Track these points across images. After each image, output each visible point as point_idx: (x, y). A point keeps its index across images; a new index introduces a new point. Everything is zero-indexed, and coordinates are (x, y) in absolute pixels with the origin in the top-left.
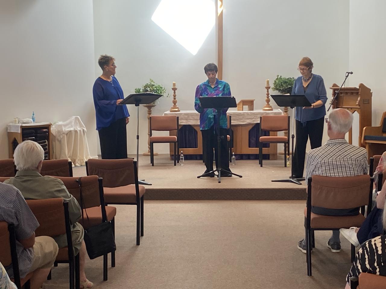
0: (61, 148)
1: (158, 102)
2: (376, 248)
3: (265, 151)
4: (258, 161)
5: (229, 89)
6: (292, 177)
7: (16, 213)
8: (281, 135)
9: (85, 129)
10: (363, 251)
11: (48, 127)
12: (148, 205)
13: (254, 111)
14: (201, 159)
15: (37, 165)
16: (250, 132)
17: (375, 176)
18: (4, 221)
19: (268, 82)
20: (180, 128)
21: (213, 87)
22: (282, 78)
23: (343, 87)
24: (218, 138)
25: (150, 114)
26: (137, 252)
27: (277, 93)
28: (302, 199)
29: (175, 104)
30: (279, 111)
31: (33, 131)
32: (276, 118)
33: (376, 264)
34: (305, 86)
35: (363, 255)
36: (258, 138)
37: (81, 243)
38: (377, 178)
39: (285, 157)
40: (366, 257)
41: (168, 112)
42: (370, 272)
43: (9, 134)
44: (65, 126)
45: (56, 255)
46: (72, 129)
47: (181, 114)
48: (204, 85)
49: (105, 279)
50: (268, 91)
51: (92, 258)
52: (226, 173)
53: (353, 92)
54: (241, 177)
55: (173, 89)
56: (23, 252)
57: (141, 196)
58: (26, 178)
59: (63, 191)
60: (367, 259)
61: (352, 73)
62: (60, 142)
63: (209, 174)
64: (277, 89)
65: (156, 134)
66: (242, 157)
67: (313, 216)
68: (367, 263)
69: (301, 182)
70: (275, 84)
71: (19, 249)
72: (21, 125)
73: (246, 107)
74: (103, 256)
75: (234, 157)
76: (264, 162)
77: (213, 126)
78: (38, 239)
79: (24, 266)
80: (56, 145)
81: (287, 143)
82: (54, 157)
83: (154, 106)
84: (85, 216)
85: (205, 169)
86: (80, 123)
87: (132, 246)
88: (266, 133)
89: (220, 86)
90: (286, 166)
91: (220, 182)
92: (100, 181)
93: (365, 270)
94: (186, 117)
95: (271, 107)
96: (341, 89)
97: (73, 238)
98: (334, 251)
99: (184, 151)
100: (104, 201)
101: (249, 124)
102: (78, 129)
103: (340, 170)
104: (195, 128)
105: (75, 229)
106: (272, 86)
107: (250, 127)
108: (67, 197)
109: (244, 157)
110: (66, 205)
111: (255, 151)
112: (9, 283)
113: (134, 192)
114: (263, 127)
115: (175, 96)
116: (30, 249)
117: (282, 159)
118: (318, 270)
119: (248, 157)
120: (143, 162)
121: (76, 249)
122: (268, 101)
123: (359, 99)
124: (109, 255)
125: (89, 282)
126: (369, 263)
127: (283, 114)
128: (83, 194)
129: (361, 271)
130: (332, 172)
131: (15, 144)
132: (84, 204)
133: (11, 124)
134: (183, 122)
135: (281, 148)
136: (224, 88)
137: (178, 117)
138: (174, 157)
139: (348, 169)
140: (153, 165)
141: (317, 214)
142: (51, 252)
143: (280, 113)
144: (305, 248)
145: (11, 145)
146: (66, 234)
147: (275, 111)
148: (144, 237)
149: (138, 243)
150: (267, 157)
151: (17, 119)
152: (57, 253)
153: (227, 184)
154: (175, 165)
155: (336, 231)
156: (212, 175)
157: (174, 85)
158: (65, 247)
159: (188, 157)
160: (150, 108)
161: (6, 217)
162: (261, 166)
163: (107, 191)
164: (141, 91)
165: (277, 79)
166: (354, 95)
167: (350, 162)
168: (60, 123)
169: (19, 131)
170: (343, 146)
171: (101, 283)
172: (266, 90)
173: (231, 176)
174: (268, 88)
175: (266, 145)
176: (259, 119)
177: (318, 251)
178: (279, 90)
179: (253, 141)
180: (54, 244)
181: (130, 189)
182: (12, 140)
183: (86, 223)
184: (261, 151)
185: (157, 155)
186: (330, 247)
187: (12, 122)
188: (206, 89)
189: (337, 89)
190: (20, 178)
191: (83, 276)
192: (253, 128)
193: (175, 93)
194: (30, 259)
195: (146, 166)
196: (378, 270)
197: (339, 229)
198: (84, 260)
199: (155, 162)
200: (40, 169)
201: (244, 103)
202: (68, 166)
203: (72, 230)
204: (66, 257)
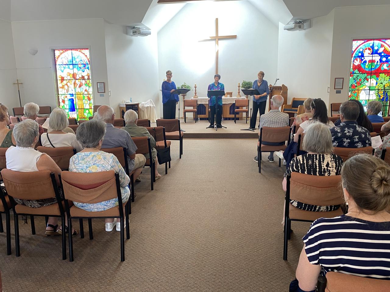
0: (144, 114)
1: (188, 93)
2: (300, 160)
3: (237, 116)
4: (234, 121)
5: (224, 87)
6: (250, 128)
7: (127, 143)
8: (244, 108)
9: (155, 106)
10: (293, 162)
11: (138, 105)
12: (184, 140)
13: (233, 97)
14: (207, 120)
15: (135, 120)
16: (230, 107)
17: (292, 127)
18: (121, 146)
19: (239, 84)
20: (198, 105)
21: (216, 85)
22: (246, 81)
23: (274, 86)
24: (216, 110)
25: (184, 99)
26: (180, 162)
27: (243, 89)
28: (256, 138)
29: (196, 94)
30: (244, 97)
31: (131, 106)
32: (243, 101)
33: (299, 168)
34: (259, 85)
35: (293, 164)
36: (234, 110)
37: (155, 157)
38: (293, 128)
39: (247, 119)
40: (294, 165)
41: (193, 98)
42: (296, 171)
43: (120, 108)
44: (145, 104)
45: (145, 163)
46: (149, 106)
47: (198, 99)
48: (212, 84)
49: (166, 173)
50: (239, 88)
51: (160, 164)
52: (219, 126)
53: (279, 88)
54: (226, 128)
55: (195, 87)
56: (130, 161)
57: (181, 136)
58: (130, 127)
59: (147, 133)
60: (294, 166)
61: (279, 79)
62: (143, 111)
63: (212, 126)
64: (243, 87)
65: (187, 108)
66: (226, 119)
67: (262, 145)
68: (294, 167)
69: (254, 130)
70: (242, 84)
71: (129, 160)
72: (125, 103)
73: (229, 96)
74: (165, 163)
75: (223, 119)
76: (236, 121)
77: (215, 104)
78: (136, 155)
79: (131, 167)
80: (142, 113)
81: (247, 112)
82: (141, 118)
83: (186, 95)
84: (157, 145)
85: (210, 124)
86: (152, 102)
87: (178, 159)
88: (238, 108)
89: (219, 85)
90: (247, 123)
91: (216, 130)
92: (164, 129)
93: (293, 170)
94: (201, 100)
95: (240, 95)
96: (274, 87)
97: (152, 155)
98: (271, 161)
99: (200, 116)
100: (165, 138)
101: (230, 104)
102: (152, 105)
103: (276, 124)
104: (205, 105)
105: (153, 151)
106: (241, 85)
107: (231, 105)
108: (149, 136)
109: (227, 119)
110: (149, 140)
111: (233, 116)
112: (125, 175)
113: (179, 134)
114: (236, 105)
115: (196, 90)
116: (133, 159)
117: (244, 120)
118: (264, 170)
119: (229, 119)
120: (182, 121)
121: (154, 160)
122: (239, 93)
123: (282, 91)
124: (168, 163)
125: (159, 175)
126: (295, 168)
127: (246, 99)
128: (156, 135)
129: (291, 171)
130: (272, 125)
131: (123, 113)
132: (157, 139)
133: (121, 103)
134: (199, 103)
135: (244, 114)
136: (221, 86)
137: (197, 101)
138: (195, 119)
139: (279, 124)
140: (186, 123)
141: (264, 145)
142: (143, 161)
143: (244, 98)
144: (258, 160)
145: (121, 113)
146: (149, 153)
147: (242, 97)
148: (183, 155)
149: (180, 158)
150: (238, 119)
151: (124, 101)
152: (145, 162)
153: (220, 131)
154: (196, 122)
155: (272, 152)
156: (213, 127)
157: (195, 85)
158: (149, 159)
159: (201, 119)
160: (184, 96)
161: (122, 145)
162: (235, 123)
163: (167, 134)
164: (180, 88)
165: (243, 82)
166: (280, 89)
167: (281, 120)
168: (143, 103)
169: (125, 106)
170: (278, 113)
171: (165, 175)
172: (238, 88)
173: (221, 128)
174: (239, 87)
175: (238, 113)
176: (235, 101)
177: (264, 162)
178: (244, 88)
179: (232, 112)
180: (144, 158)
181: (177, 133)
182: (121, 111)
183: (158, 148)
184: (235, 116)
185: (187, 118)
186: (269, 160)
187: (122, 102)
188: (213, 87)
189: (272, 87)
190: (128, 127)
191: (157, 172)
192: (232, 105)
193: (196, 89)
194: (133, 164)
195: (183, 123)
196: (300, 171)
197: (274, 152)
198: (157, 165)
199: (186, 121)
200: (137, 123)
201: (228, 93)
202: (148, 122)
203: (152, 151)
204: (149, 163)
